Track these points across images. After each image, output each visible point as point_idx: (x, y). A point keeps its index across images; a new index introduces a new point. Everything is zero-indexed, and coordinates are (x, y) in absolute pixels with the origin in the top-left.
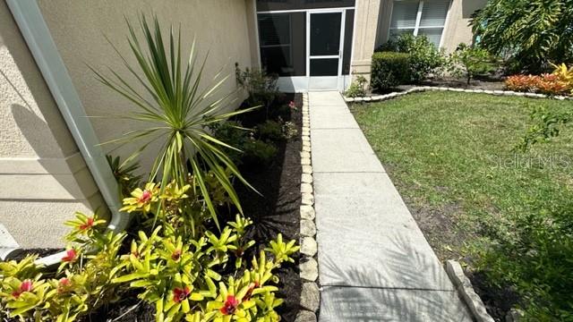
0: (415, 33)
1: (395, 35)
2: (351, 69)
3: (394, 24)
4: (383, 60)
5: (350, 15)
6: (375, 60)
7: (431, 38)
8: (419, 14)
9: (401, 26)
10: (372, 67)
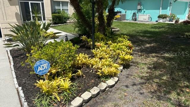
0: (61, 10)
1: (56, 10)
2: (46, 19)
3: (54, 7)
4: (55, 16)
5: (43, 4)
6: (53, 16)
7: (66, 11)
8: (61, 5)
9: (57, 8)
10: (52, 18)
